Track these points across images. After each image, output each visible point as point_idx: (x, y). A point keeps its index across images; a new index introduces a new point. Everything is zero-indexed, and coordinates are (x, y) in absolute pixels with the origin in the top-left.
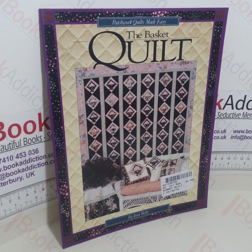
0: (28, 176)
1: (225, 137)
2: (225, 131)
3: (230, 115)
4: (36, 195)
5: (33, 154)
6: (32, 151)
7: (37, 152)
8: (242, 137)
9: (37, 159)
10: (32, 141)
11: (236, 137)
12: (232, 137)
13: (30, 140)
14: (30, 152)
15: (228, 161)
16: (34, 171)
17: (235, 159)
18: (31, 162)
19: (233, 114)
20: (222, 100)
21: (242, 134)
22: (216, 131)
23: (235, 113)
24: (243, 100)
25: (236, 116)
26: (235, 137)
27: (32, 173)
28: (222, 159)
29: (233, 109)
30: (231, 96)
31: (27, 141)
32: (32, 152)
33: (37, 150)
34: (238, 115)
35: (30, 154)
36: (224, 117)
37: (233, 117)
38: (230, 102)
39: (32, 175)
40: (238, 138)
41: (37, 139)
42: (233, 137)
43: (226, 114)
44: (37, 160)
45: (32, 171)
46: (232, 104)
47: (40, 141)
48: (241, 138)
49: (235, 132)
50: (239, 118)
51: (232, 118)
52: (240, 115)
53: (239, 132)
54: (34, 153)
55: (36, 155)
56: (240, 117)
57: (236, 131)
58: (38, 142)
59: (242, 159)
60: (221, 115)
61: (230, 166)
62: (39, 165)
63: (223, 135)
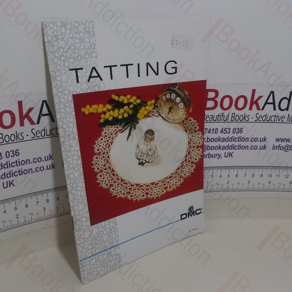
0: (5, 186)
1: (265, 147)
2: (265, 139)
3: (271, 117)
4: (17, 212)
5: (11, 156)
6: (11, 152)
7: (17, 154)
8: (287, 147)
9: (18, 164)
10: (10, 138)
11: (280, 147)
12: (274, 148)
13: (7, 137)
14: (7, 153)
15: (270, 179)
16: (13, 180)
17: (278, 176)
18: (10, 167)
19: (275, 116)
20: (260, 97)
21: (287, 143)
22: (253, 138)
23: (278, 115)
24: (288, 98)
25: (279, 120)
26: (278, 147)
27: (11, 182)
28: (262, 176)
29: (275, 109)
30: (272, 92)
31: (4, 138)
32: (11, 154)
33: (17, 151)
34: (282, 118)
35: (8, 156)
36: (264, 120)
37: (275, 120)
38: (271, 100)
39: (11, 185)
40: (282, 148)
41: (17, 137)
42: (276, 147)
43: (266, 116)
44: (17, 166)
45: (11, 179)
46: (274, 103)
47: (21, 140)
48: (286, 149)
49: (277, 140)
50: (283, 122)
51: (273, 122)
52: (284, 117)
53: (283, 140)
54: (13, 155)
55: (16, 158)
56: (285, 120)
57: (279, 139)
58: (18, 140)
59: (286, 176)
60: (259, 118)
61: (271, 186)
62: (21, 172)
63: (262, 144)
